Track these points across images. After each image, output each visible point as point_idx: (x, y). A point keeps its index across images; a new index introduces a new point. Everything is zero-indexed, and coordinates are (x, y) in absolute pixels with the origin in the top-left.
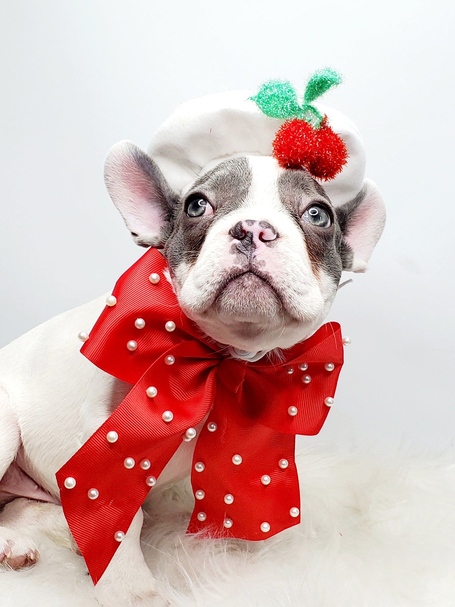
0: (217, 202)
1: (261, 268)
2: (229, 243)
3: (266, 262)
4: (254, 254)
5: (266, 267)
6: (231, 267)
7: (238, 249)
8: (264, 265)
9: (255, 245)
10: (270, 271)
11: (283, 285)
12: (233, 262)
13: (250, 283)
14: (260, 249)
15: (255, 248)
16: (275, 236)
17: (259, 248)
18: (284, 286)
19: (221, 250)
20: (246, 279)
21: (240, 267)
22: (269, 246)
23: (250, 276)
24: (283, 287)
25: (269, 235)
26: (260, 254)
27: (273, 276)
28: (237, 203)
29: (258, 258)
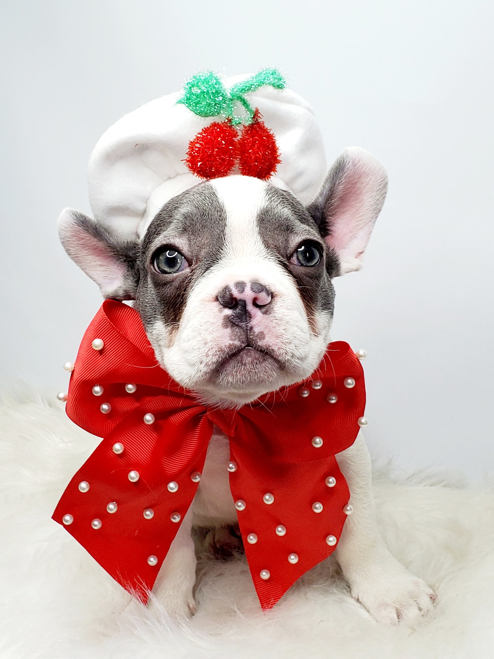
0: (192, 252)
1: (261, 342)
2: (220, 315)
3: (265, 333)
4: (249, 325)
5: (265, 340)
6: (228, 344)
7: (232, 322)
8: (264, 338)
9: (250, 315)
10: (271, 344)
11: (286, 356)
12: (228, 338)
13: (250, 359)
14: (256, 318)
15: (251, 318)
16: (270, 298)
17: (254, 318)
18: (288, 357)
19: (212, 323)
20: (244, 355)
21: (237, 343)
22: (265, 313)
23: (249, 352)
24: (286, 359)
25: (264, 298)
26: (257, 325)
27: (276, 348)
28: (214, 253)
29: (257, 330)
